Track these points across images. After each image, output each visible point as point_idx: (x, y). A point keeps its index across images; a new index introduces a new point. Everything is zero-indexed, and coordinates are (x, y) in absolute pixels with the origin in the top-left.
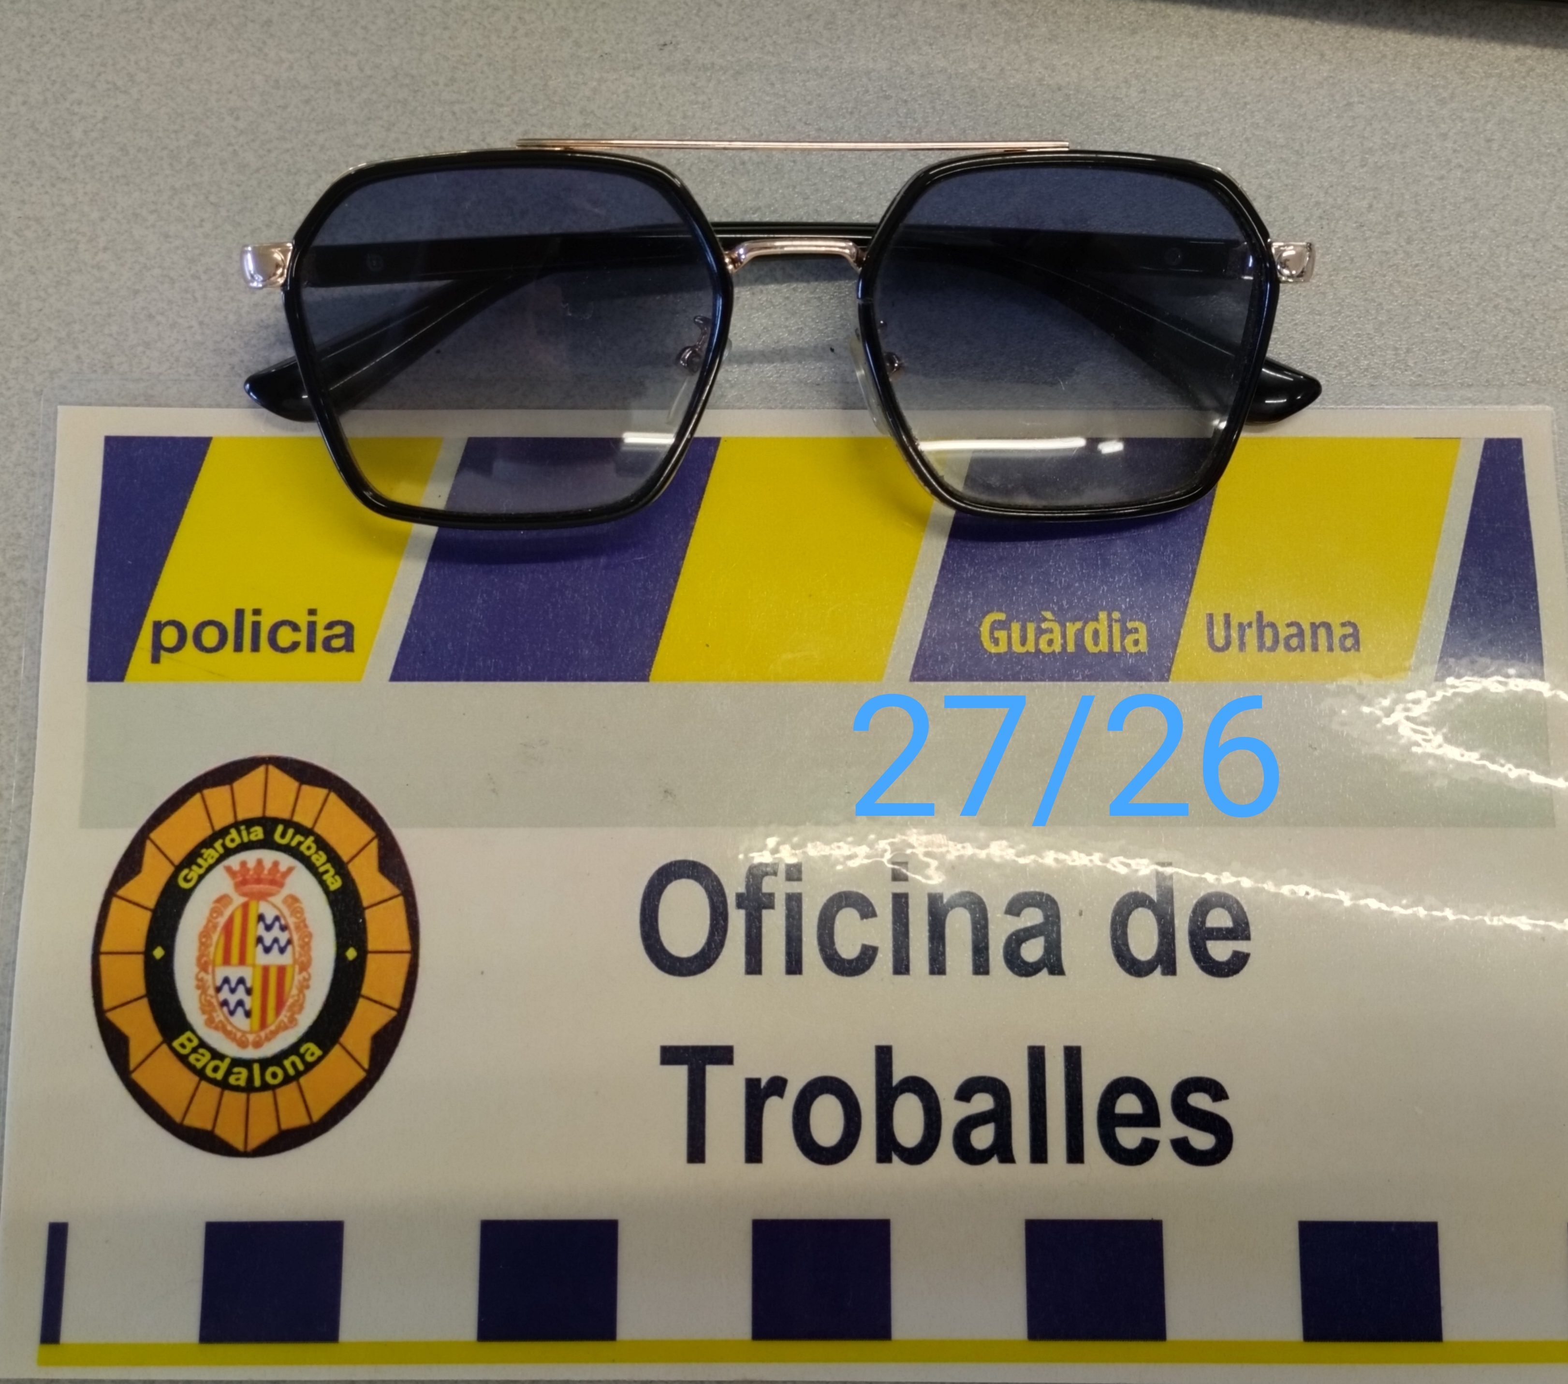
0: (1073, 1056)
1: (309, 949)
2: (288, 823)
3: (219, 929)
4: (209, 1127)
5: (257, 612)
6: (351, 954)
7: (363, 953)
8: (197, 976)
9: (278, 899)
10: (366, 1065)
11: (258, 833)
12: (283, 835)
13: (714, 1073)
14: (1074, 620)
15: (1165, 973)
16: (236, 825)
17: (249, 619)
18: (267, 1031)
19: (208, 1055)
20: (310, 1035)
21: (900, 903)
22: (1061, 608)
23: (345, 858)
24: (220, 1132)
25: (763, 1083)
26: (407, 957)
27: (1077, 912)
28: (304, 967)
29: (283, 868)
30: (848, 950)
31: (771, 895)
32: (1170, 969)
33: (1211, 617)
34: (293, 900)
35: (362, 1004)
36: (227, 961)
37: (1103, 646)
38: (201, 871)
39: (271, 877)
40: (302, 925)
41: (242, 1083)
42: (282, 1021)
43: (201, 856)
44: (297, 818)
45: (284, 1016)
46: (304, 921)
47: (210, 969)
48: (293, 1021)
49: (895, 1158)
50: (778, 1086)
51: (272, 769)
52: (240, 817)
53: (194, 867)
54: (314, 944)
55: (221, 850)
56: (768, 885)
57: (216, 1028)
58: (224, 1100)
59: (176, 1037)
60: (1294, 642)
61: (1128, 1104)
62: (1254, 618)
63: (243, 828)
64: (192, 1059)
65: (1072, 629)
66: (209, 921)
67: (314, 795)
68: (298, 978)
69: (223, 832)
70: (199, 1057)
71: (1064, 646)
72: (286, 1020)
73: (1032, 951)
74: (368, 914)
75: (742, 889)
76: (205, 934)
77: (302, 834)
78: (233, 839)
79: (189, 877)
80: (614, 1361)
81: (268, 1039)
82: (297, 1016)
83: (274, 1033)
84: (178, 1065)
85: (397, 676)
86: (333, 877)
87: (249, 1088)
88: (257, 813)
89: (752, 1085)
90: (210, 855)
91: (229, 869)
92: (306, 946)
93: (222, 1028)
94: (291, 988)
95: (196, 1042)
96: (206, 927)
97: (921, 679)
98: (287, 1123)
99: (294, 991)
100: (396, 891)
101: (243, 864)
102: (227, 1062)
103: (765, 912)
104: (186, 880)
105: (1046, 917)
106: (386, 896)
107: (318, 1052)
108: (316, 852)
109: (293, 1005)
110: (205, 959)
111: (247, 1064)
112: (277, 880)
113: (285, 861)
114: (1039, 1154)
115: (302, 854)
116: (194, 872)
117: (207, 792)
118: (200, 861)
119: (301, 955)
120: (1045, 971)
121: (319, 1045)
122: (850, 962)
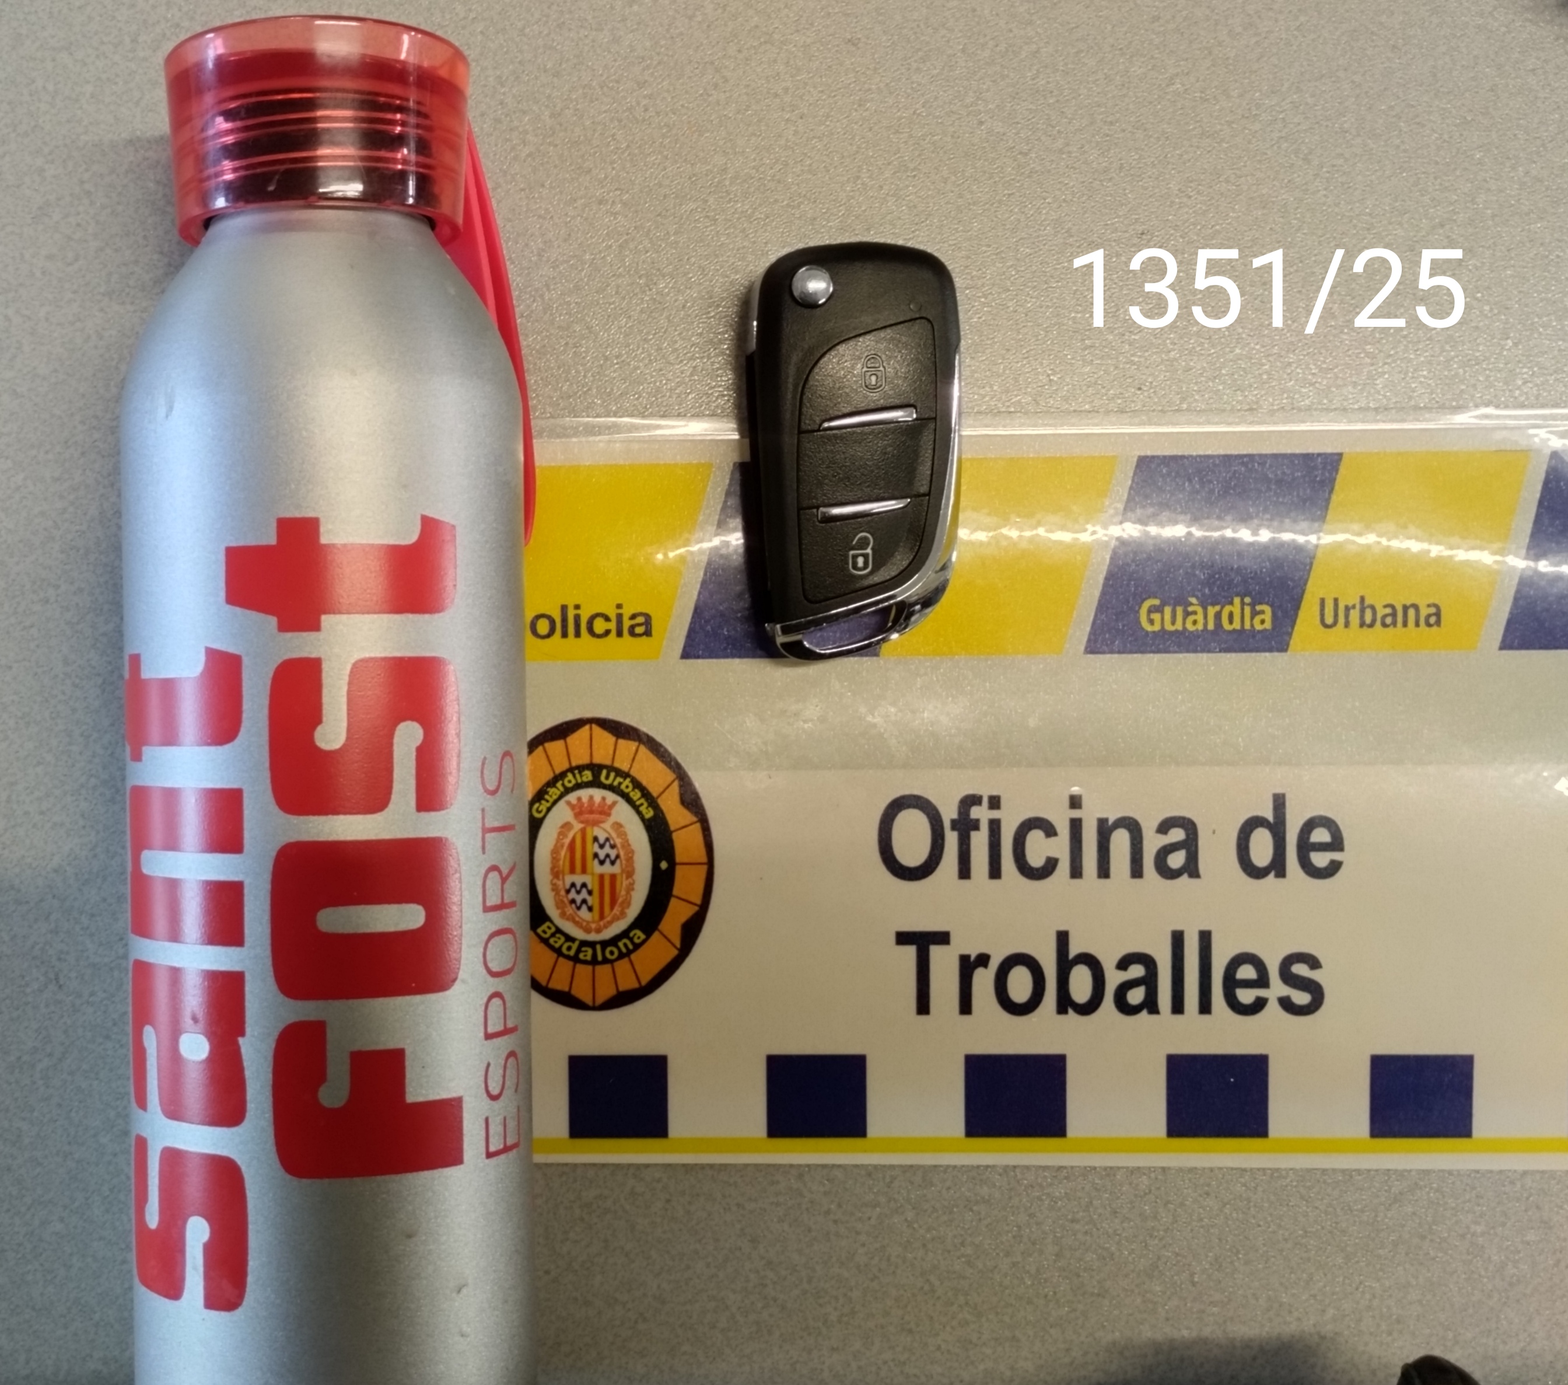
0: (1205, 938)
1: (633, 862)
2: (611, 769)
3: (565, 848)
4: (566, 989)
5: (577, 607)
6: (664, 865)
7: (672, 864)
8: (552, 881)
9: (607, 825)
10: (678, 945)
11: (588, 776)
12: (607, 778)
13: (936, 952)
14: (1213, 604)
15: (1277, 876)
16: (571, 770)
17: (571, 614)
18: (605, 921)
19: (563, 939)
20: (636, 924)
21: (1076, 825)
22: (1203, 595)
23: (655, 794)
24: (574, 992)
25: (972, 958)
26: (705, 868)
27: (1211, 831)
28: (630, 873)
29: (609, 802)
30: (1036, 860)
31: (977, 821)
32: (1281, 873)
33: (1323, 602)
34: (618, 826)
35: (673, 902)
36: (572, 871)
37: (1237, 625)
38: (548, 805)
39: (600, 809)
40: (626, 845)
41: (589, 958)
42: (615, 914)
43: (547, 793)
44: (617, 765)
45: (617, 910)
46: (627, 841)
47: (561, 877)
48: (623, 914)
49: (1070, 1011)
50: (983, 960)
51: (594, 726)
52: (574, 764)
53: (543, 802)
54: (636, 858)
55: (562, 789)
56: (976, 812)
57: (568, 919)
58: (577, 970)
59: (539, 926)
60: (1389, 620)
61: (1247, 972)
62: (1357, 601)
63: (576, 772)
64: (552, 941)
65: (1212, 611)
66: (558, 840)
67: (627, 747)
68: (625, 883)
69: (562, 775)
70: (556, 939)
71: (1206, 624)
72: (618, 913)
73: (1176, 860)
74: (675, 836)
75: (955, 816)
76: (555, 852)
77: (621, 776)
78: (570, 780)
79: (540, 809)
80: (865, 1151)
81: (606, 927)
82: (627, 911)
83: (610, 923)
84: (542, 945)
85: (686, 655)
86: (647, 808)
87: (594, 962)
88: (585, 760)
89: (964, 959)
90: (554, 792)
91: (569, 803)
92: (630, 860)
93: (572, 919)
94: (620, 891)
95: (553, 929)
96: (556, 845)
97: (1092, 652)
98: (622, 988)
99: (623, 893)
100: (695, 819)
101: (579, 799)
102: (577, 943)
103: (974, 834)
104: (539, 812)
105: (1187, 835)
106: (687, 822)
107: (643, 937)
108: (633, 790)
109: (623, 902)
110: (556, 870)
111: (592, 944)
112: (605, 811)
113: (611, 797)
114: (1178, 1008)
115: (622, 791)
116: (544, 806)
117: (547, 745)
118: (547, 797)
119: (627, 866)
120: (1185, 876)
121: (644, 932)
122: (1037, 869)
